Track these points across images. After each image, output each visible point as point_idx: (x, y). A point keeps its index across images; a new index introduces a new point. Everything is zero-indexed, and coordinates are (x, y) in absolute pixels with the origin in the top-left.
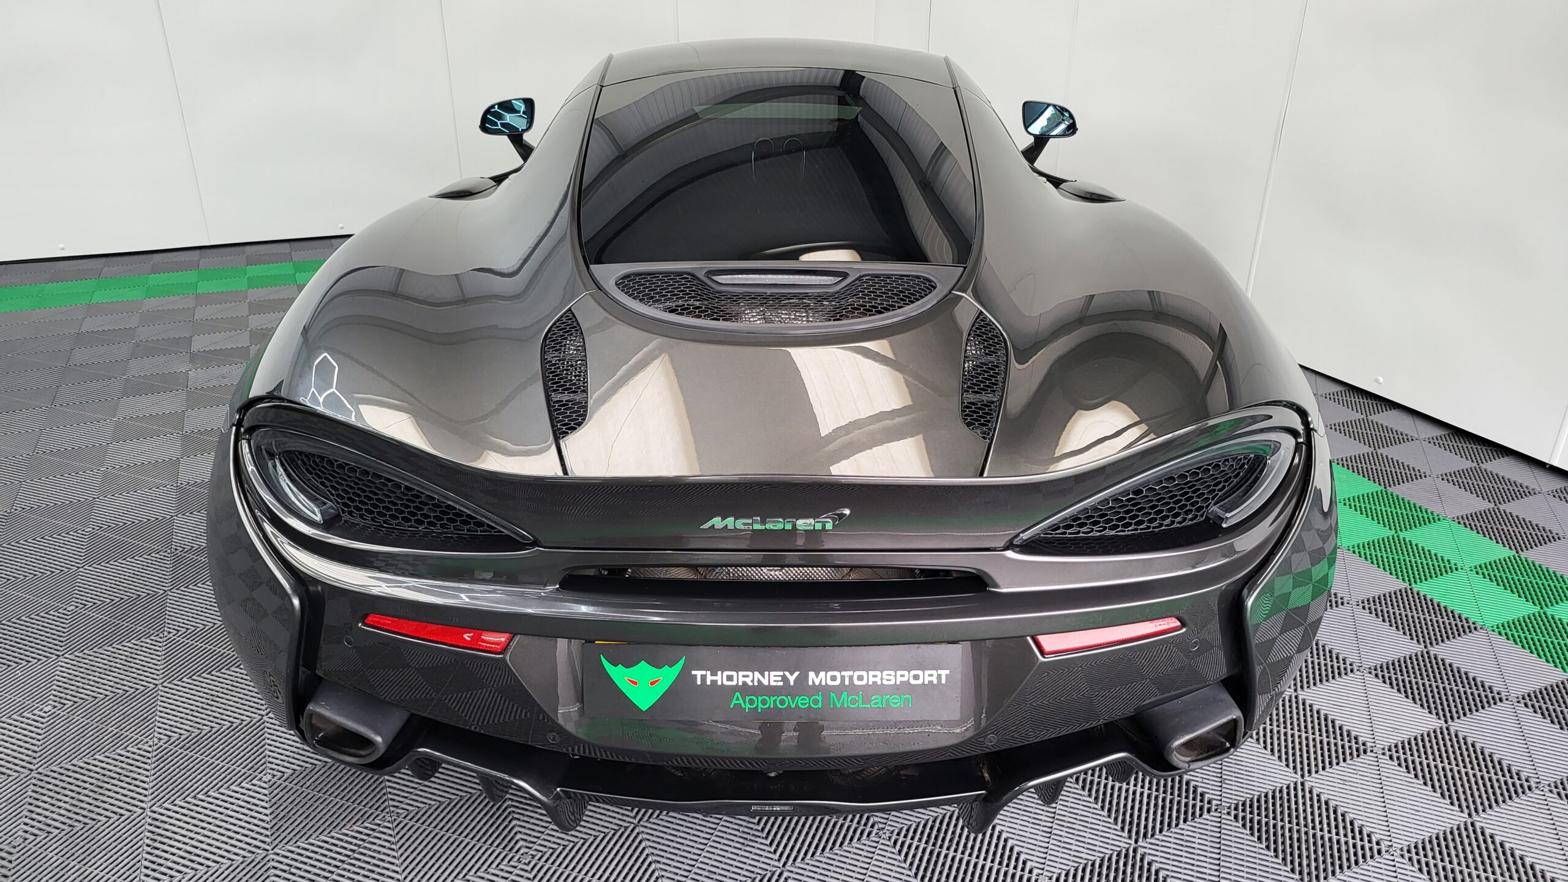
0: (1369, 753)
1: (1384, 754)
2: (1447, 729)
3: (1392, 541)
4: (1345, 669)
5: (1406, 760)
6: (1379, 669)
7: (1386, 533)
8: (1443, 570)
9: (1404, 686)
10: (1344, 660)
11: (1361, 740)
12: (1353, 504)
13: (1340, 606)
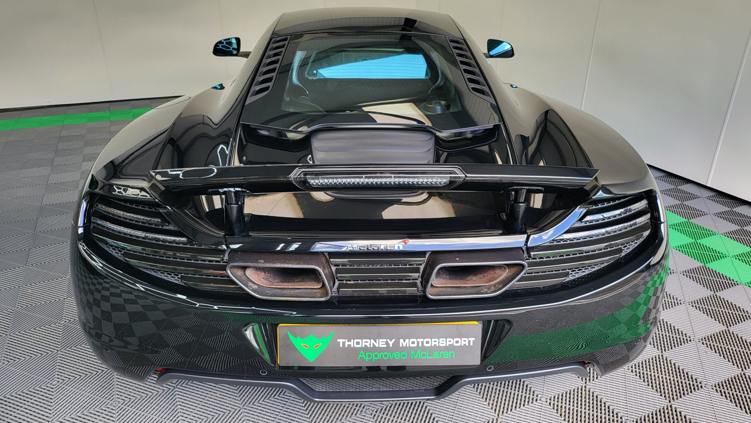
0: (692, 341)
1: (699, 342)
2: (728, 330)
3: (694, 244)
4: (677, 303)
5: (710, 345)
6: (694, 303)
7: (690, 240)
8: (720, 257)
9: (706, 311)
10: (676, 299)
11: (687, 335)
12: (674, 227)
13: (672, 274)
